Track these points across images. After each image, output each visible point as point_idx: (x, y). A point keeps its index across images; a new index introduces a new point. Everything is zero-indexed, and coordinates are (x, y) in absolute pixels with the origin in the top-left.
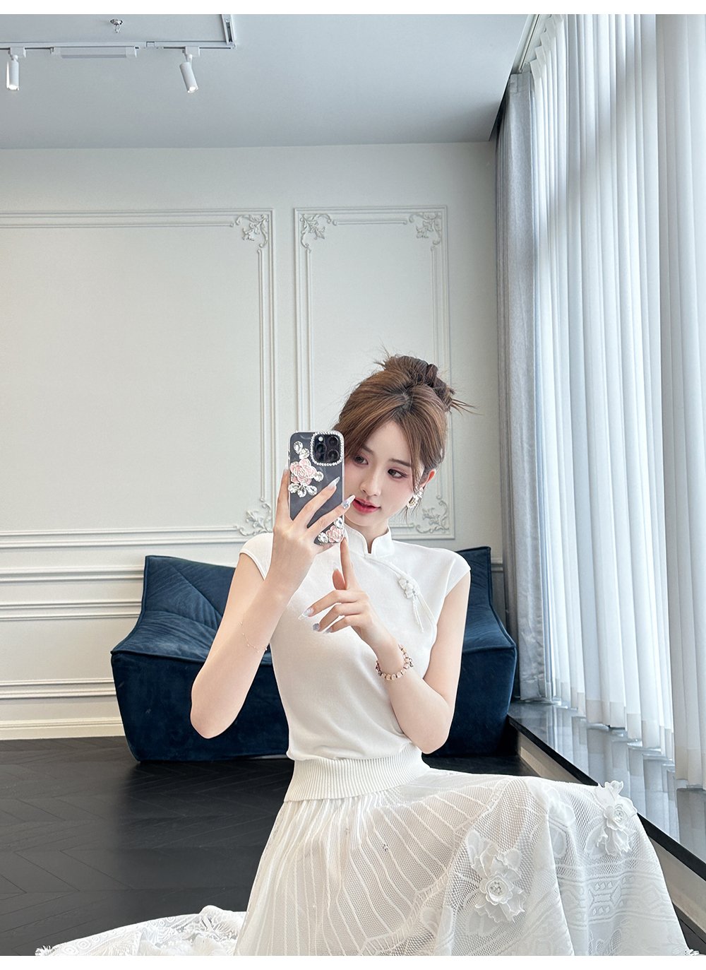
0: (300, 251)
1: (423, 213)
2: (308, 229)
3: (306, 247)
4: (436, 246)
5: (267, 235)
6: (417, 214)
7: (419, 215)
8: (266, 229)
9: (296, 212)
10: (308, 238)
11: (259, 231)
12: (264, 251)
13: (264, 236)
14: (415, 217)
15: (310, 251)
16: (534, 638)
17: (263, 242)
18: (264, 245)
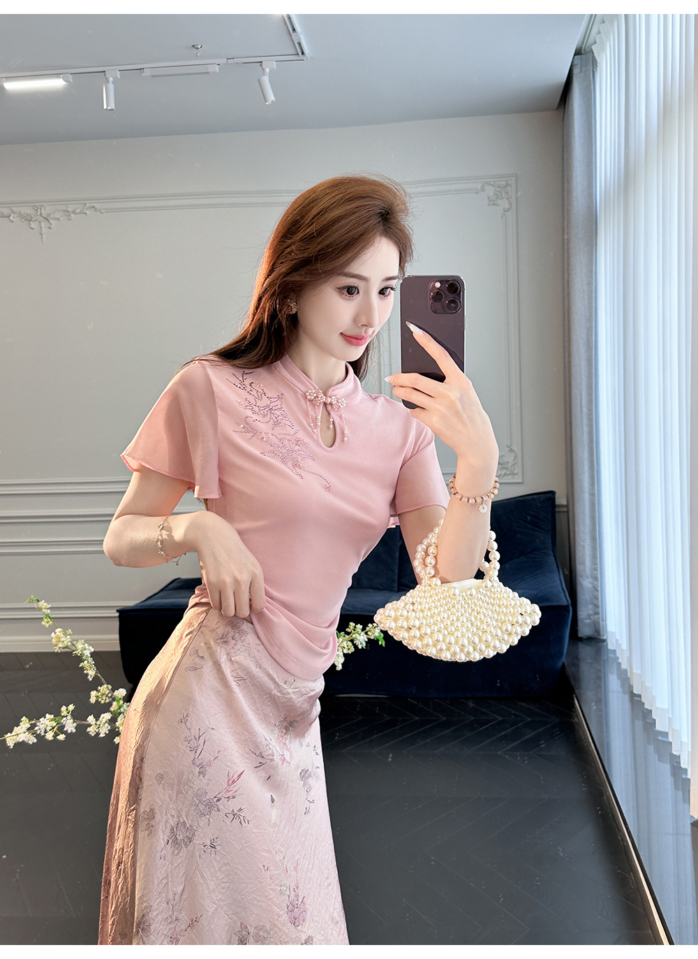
1: (494, 182)
4: (507, 213)
6: (488, 183)
7: (491, 185)
14: (487, 187)
16: (591, 583)
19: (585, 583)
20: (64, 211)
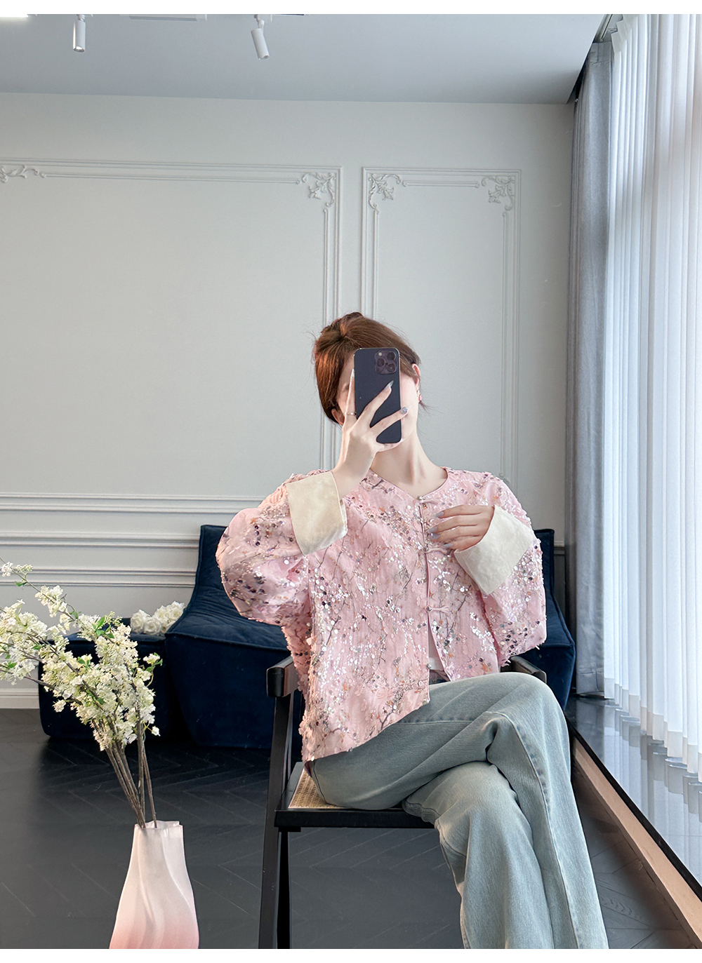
0: (367, 212)
1: (496, 176)
2: (376, 189)
3: (374, 208)
4: (508, 212)
5: (333, 194)
6: (490, 177)
7: (492, 179)
8: (333, 188)
9: (365, 171)
10: (376, 198)
11: (326, 189)
12: (330, 211)
13: (331, 194)
14: (487, 180)
15: (378, 212)
16: (594, 630)
17: (329, 201)
18: (330, 204)
19: (586, 630)
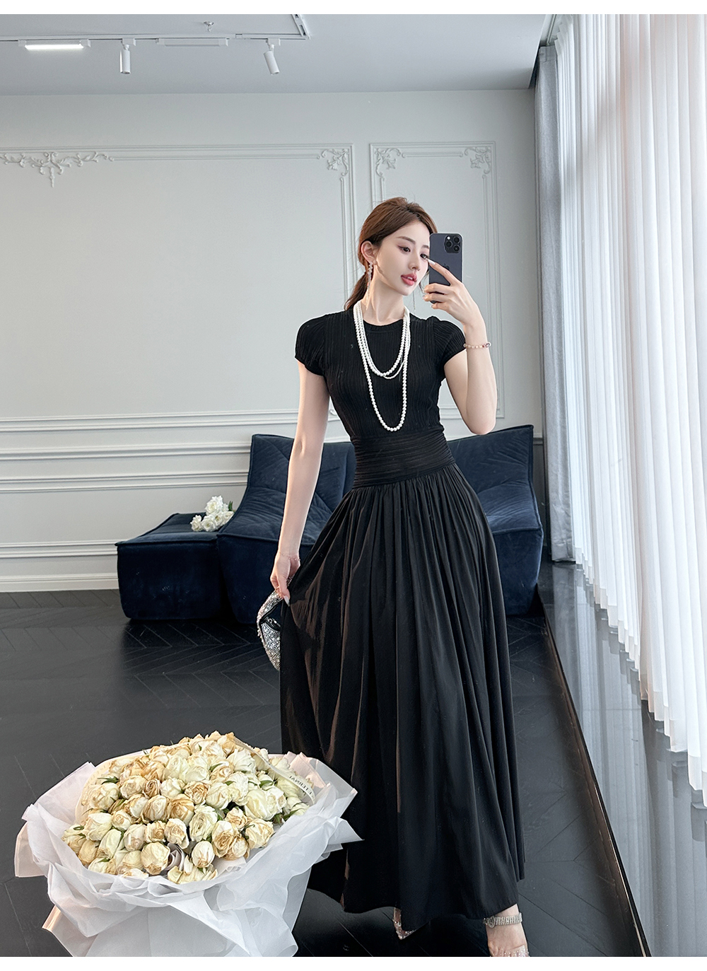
0: (375, 178)
1: (476, 147)
2: (381, 160)
3: (380, 176)
4: (487, 175)
6: (471, 148)
7: (473, 150)
8: (347, 162)
9: (372, 146)
10: (382, 167)
11: (341, 162)
12: (346, 179)
13: (346, 166)
14: (469, 151)
15: (384, 178)
16: (562, 509)
18: (345, 174)
19: (557, 509)
20: (74, 158)
